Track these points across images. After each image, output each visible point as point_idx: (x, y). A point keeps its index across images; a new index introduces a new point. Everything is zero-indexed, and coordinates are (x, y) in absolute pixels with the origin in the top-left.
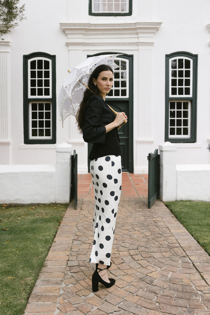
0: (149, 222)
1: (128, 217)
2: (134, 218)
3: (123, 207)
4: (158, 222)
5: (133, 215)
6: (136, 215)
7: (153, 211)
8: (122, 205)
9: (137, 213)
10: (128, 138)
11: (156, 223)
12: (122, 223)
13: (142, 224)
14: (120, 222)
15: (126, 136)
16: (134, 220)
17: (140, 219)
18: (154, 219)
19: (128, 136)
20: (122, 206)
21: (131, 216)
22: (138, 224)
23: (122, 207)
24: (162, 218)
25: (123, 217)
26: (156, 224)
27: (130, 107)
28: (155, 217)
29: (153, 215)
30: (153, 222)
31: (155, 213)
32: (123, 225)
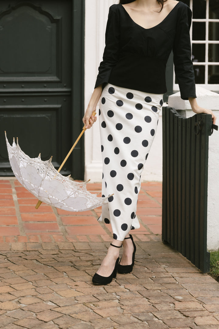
0: (167, 315)
1: (100, 298)
2: (117, 301)
3: (78, 270)
4: (196, 314)
5: (111, 293)
6: (120, 294)
7: (166, 280)
8: (72, 262)
9: (122, 287)
10: (71, 92)
11: (188, 317)
12: (86, 317)
13: (147, 321)
14: (79, 316)
15: (65, 87)
16: (119, 309)
17: (136, 305)
18: (179, 306)
19: (70, 85)
20: (74, 266)
21: (107, 297)
22: (136, 320)
23: (73, 269)
24: (201, 302)
25: (84, 300)
26: (189, 321)
27: (76, 10)
28: (180, 298)
29: (171, 292)
30: (180, 316)
31: (173, 286)
32: (89, 324)
